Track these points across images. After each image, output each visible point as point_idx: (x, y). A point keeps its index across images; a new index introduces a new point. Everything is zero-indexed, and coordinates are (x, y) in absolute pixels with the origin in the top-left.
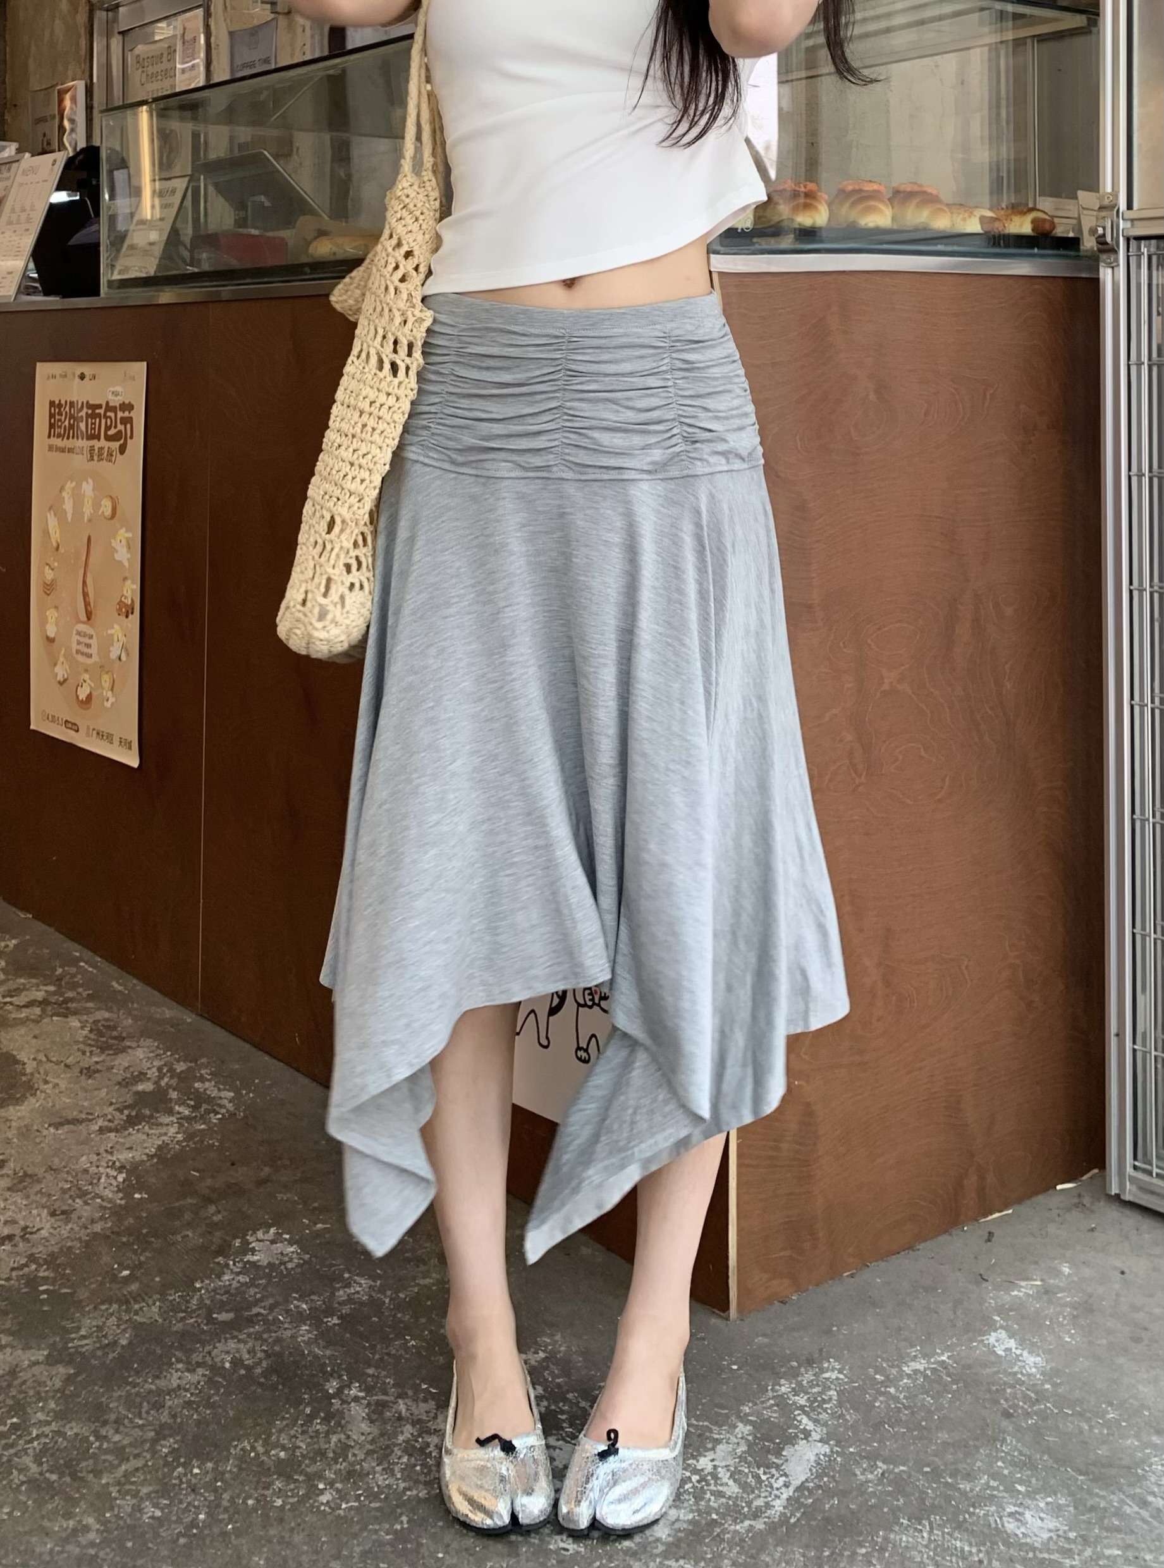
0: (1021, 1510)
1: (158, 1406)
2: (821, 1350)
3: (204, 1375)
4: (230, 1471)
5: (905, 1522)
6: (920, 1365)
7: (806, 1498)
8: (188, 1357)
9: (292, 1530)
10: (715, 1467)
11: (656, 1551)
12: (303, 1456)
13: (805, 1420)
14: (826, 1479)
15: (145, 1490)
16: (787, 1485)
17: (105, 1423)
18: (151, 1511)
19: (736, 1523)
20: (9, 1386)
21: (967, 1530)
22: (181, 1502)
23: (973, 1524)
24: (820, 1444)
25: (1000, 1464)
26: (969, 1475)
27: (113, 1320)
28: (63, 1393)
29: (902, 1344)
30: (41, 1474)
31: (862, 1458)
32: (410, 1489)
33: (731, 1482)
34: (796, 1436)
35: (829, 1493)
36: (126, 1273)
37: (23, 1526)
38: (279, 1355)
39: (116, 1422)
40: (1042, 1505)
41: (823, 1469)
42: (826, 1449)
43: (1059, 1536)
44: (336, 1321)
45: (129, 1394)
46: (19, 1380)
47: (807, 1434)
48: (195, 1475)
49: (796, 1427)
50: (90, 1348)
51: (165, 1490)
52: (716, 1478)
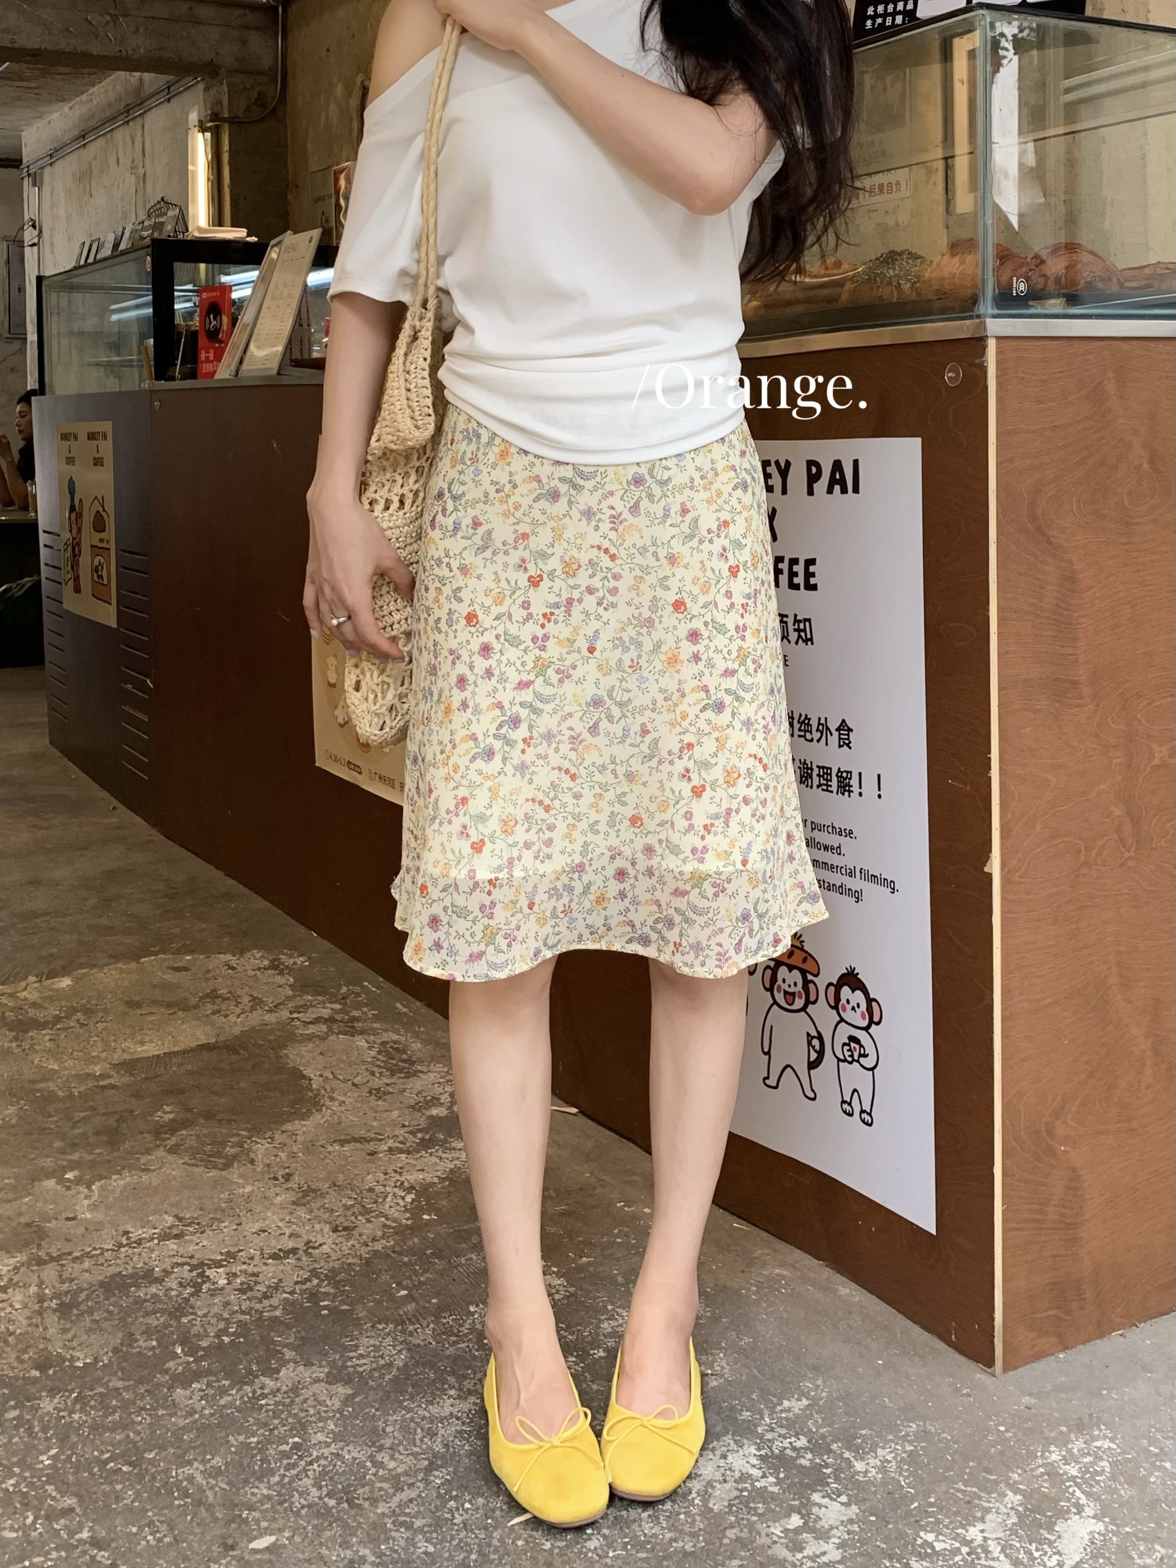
1: (432, 1434)
2: (1091, 1416)
8: (460, 1384)
10: (985, 1539)
13: (1078, 1493)
14: (1101, 1561)
15: (418, 1523)
17: (381, 1448)
18: (424, 1546)
20: (292, 1402)
22: (453, 1538)
24: (1094, 1521)
27: (389, 1340)
28: (341, 1413)
30: (320, 1498)
31: (1139, 1539)
32: (675, 1540)
33: (1002, 1557)
34: (1068, 1511)
36: (404, 1292)
37: (303, 1552)
39: (392, 1448)
41: (1096, 1550)
42: (1100, 1527)
45: (404, 1421)
46: (302, 1398)
47: (1080, 1509)
48: (466, 1511)
49: (1068, 1500)
50: (368, 1368)
51: (438, 1524)
52: (986, 1551)
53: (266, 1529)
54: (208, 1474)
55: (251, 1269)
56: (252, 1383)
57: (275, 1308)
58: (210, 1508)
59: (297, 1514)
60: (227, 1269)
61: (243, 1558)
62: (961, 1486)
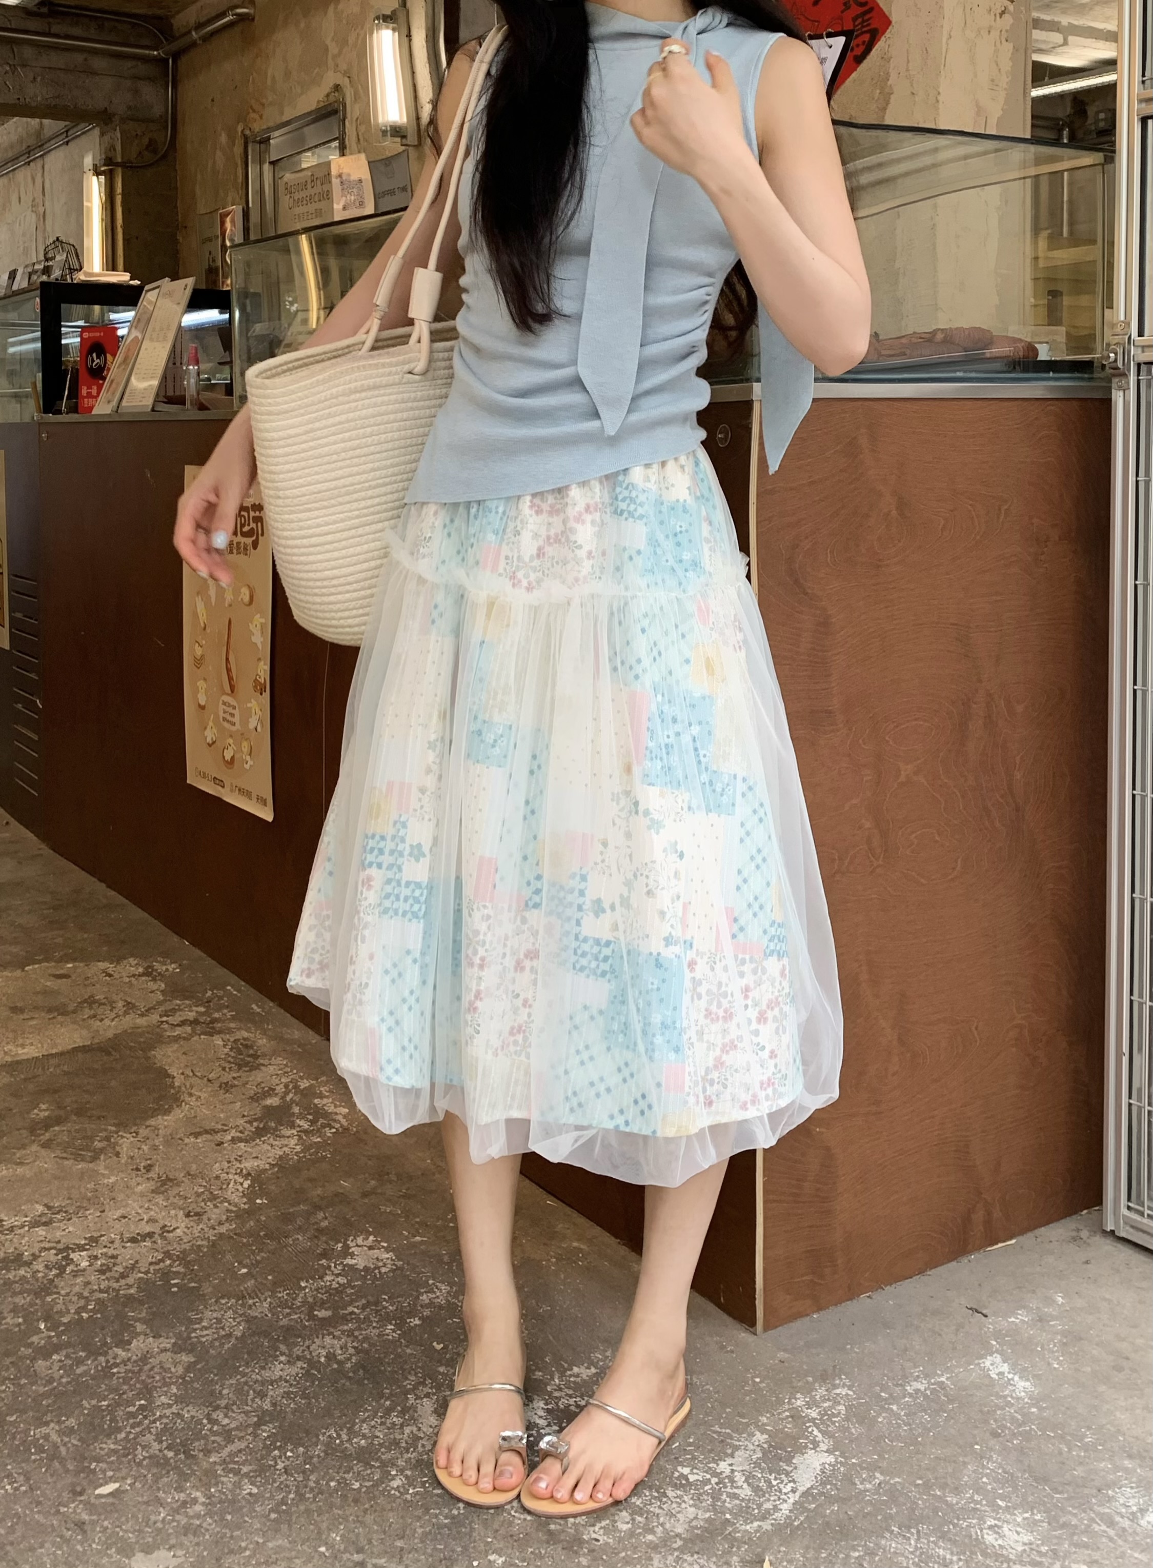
0: (999, 1524)
1: (262, 1395)
2: (834, 1367)
3: (302, 1368)
4: (319, 1456)
5: (896, 1529)
6: (921, 1386)
7: (810, 1503)
8: (290, 1350)
9: (365, 1511)
10: (733, 1471)
11: (675, 1546)
12: (380, 1444)
13: (816, 1432)
14: (828, 1487)
15: (245, 1469)
16: (794, 1491)
17: (217, 1408)
18: (249, 1488)
19: (747, 1524)
20: (141, 1370)
21: (950, 1540)
22: (274, 1481)
23: (956, 1535)
24: (826, 1454)
25: (985, 1480)
26: (957, 1488)
27: (230, 1313)
28: (184, 1379)
29: (910, 1364)
30: (160, 1451)
31: (863, 1469)
33: (745, 1486)
34: (806, 1446)
35: (831, 1500)
36: (245, 1271)
37: (142, 1496)
38: (367, 1352)
39: (226, 1407)
40: (1019, 1519)
41: (825, 1478)
42: (831, 1459)
43: (1032, 1549)
44: (417, 1322)
45: (238, 1384)
46: (149, 1366)
47: (816, 1445)
48: (288, 1458)
49: (807, 1438)
50: (210, 1338)
51: (262, 1470)
52: (732, 1481)
53: (111, 1478)
54: (60, 1433)
55: (111, 1252)
56: (105, 1354)
57: (130, 1286)
58: (62, 1461)
59: (139, 1464)
60: (90, 1253)
61: (89, 1503)
62: (717, 1428)
